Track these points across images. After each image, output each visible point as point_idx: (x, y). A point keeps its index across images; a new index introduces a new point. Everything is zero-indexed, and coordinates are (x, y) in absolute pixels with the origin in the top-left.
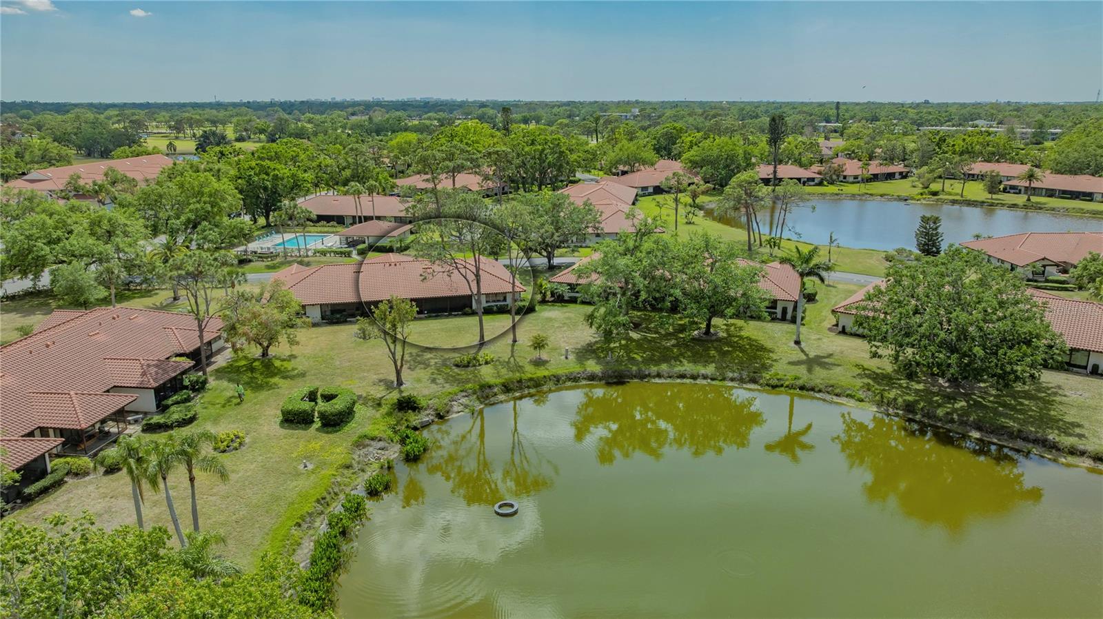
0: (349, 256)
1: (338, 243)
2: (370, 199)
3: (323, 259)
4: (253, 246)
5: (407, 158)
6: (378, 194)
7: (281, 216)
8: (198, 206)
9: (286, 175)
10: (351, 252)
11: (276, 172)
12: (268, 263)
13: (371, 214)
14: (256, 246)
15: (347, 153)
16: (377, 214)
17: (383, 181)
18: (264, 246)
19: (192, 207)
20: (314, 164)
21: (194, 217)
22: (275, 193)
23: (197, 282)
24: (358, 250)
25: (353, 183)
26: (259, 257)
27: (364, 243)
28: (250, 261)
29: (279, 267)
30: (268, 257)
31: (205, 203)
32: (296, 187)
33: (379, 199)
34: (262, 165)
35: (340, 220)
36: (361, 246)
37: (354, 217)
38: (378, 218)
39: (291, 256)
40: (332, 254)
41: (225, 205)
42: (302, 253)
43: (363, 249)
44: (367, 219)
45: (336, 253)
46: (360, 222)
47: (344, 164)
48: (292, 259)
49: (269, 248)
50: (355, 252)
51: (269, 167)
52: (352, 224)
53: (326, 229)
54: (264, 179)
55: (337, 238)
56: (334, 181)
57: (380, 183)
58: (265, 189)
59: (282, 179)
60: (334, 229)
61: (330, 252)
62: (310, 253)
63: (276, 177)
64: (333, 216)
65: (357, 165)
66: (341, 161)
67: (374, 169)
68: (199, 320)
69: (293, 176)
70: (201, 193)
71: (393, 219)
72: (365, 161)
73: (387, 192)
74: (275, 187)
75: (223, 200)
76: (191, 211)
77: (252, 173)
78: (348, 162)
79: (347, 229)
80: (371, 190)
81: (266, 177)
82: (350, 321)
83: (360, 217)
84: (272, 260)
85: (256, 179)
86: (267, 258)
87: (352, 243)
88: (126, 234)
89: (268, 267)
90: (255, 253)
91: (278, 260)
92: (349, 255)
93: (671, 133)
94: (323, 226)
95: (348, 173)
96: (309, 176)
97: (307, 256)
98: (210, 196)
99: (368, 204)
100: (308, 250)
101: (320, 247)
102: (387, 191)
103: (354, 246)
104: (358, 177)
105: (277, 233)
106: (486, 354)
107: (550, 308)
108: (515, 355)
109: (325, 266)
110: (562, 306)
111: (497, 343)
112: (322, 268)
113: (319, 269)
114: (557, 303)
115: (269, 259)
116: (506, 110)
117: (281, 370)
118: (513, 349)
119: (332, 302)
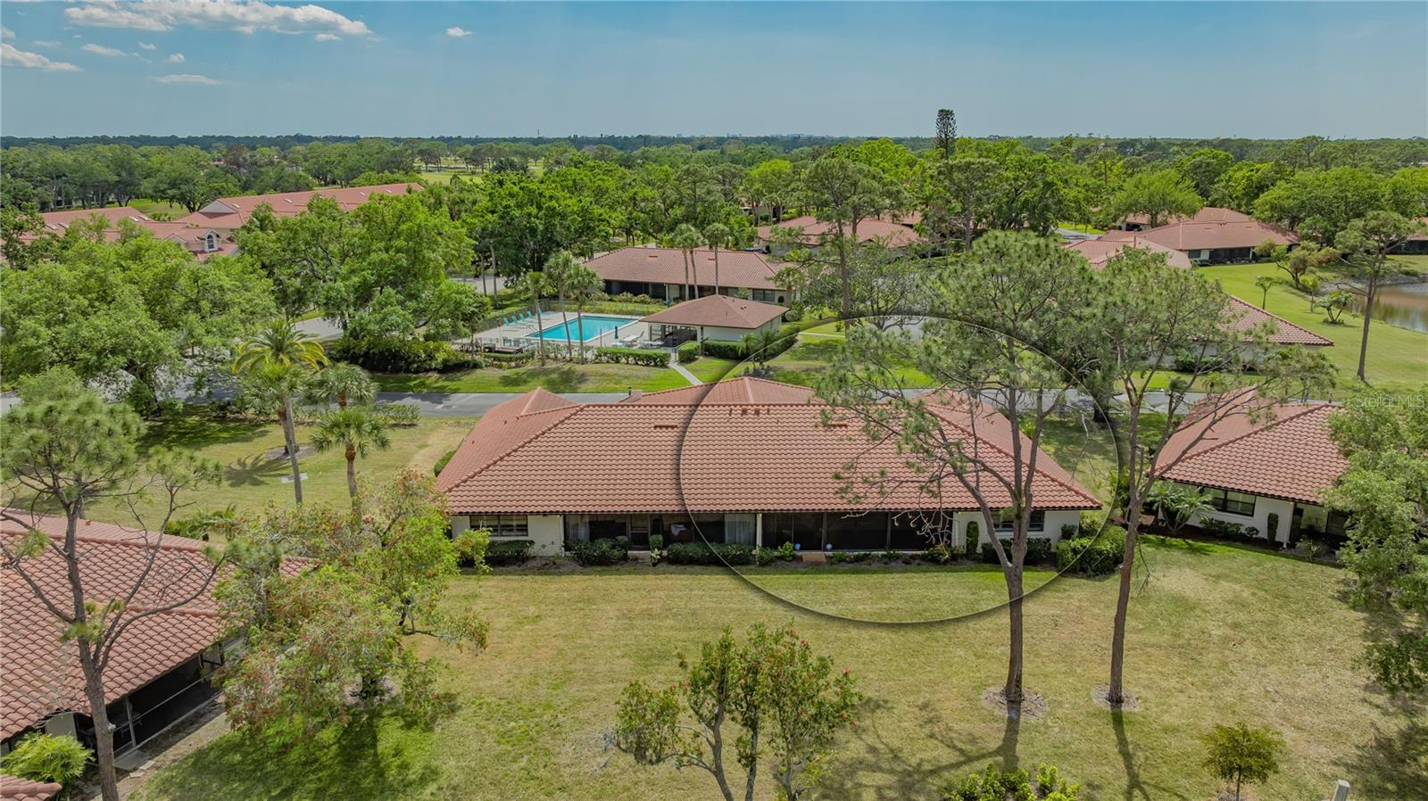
0: (664, 366)
1: (646, 335)
2: (712, 255)
3: (613, 368)
4: (487, 337)
5: (774, 195)
6: (727, 247)
7: (537, 282)
9: (569, 210)
10: (667, 356)
11: (553, 203)
12: (507, 373)
13: (710, 282)
14: (494, 337)
15: (679, 179)
16: (723, 282)
17: (736, 227)
18: (512, 336)
19: (374, 257)
20: (626, 196)
21: (373, 277)
22: (550, 239)
24: (681, 353)
25: (684, 226)
26: (495, 359)
27: (694, 338)
28: (476, 366)
29: (525, 382)
30: (511, 360)
31: (398, 251)
32: (586, 234)
33: (727, 257)
34: (530, 191)
35: (657, 292)
36: (688, 346)
37: (682, 287)
38: (725, 291)
39: (556, 359)
40: (631, 361)
42: (573, 354)
43: (690, 352)
44: (704, 291)
45: (638, 357)
46: (692, 297)
47: (674, 196)
48: (553, 366)
49: (520, 341)
50: (674, 356)
51: (541, 194)
52: (677, 300)
53: (631, 307)
54: (530, 215)
55: (645, 326)
56: (656, 226)
57: (732, 229)
58: (533, 231)
59: (563, 216)
60: (644, 308)
61: (627, 356)
62: (589, 356)
63: (552, 212)
64: (646, 284)
65: (696, 199)
66: (669, 192)
67: (722, 207)
69: (584, 212)
70: (393, 234)
71: (750, 294)
72: (709, 192)
73: (742, 244)
74: (550, 229)
76: (371, 266)
77: (512, 203)
78: (679, 193)
79: (666, 309)
80: (715, 240)
81: (536, 212)
82: (636, 559)
83: (692, 288)
84: (517, 366)
85: (517, 213)
86: (509, 361)
87: (672, 338)
89: (506, 381)
90: (491, 350)
91: (528, 366)
92: (661, 362)
93: (1208, 164)
94: (626, 301)
95: (678, 212)
96: (618, 217)
97: (584, 361)
98: (409, 238)
99: (708, 265)
100: (585, 350)
101: (610, 342)
102: (740, 244)
103: (674, 344)
104: (696, 219)
105: (545, 310)
106: (1048, 772)
107: (1162, 553)
108: (1143, 776)
109: (588, 406)
110: (1192, 550)
111: (1060, 704)
112: (582, 410)
113: (575, 414)
114: (1172, 536)
115: (513, 364)
116: (945, 115)
117: (385, 780)
118: (1122, 742)
119: (593, 509)
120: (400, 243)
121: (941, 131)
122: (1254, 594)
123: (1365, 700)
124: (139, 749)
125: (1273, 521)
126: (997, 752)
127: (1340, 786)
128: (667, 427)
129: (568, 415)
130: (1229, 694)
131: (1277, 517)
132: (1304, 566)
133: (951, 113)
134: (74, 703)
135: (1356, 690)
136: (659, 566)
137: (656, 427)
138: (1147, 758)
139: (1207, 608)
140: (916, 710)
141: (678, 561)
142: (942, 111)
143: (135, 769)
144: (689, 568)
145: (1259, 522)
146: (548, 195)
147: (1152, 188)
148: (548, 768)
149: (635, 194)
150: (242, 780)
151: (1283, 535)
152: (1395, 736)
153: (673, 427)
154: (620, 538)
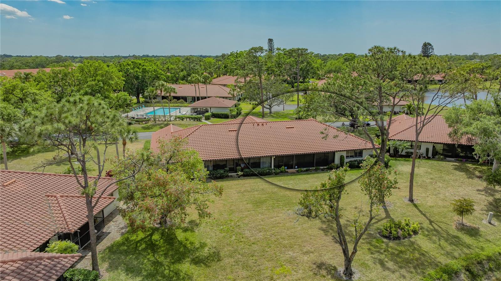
0: (200, 121)
1: (190, 112)
2: (203, 86)
3: (182, 122)
4: (131, 114)
5: (210, 69)
8: (93, 83)
10: (200, 118)
11: (144, 67)
12: (143, 125)
14: (134, 114)
18: (139, 114)
19: (89, 83)
21: (90, 91)
22: (143, 81)
23: (84, 140)
24: (205, 117)
26: (136, 121)
27: (208, 111)
28: (130, 124)
29: (152, 128)
33: (209, 86)
35: (184, 99)
36: (207, 114)
37: (193, 97)
39: (159, 120)
40: (188, 119)
41: (113, 82)
42: (166, 118)
43: (208, 117)
44: (202, 98)
45: (190, 118)
46: (198, 100)
48: (159, 123)
49: (142, 115)
50: (203, 118)
51: (140, 64)
52: (193, 101)
53: (178, 104)
54: (137, 71)
55: (188, 109)
58: (137, 78)
59: (148, 72)
62: (172, 119)
63: (144, 71)
64: (180, 97)
68: (87, 196)
70: (95, 74)
74: (143, 77)
75: (111, 79)
76: (88, 86)
77: (129, 67)
79: (191, 104)
80: (206, 80)
81: (139, 70)
83: (197, 97)
84: (145, 123)
85: (132, 71)
86: (142, 122)
87: (200, 112)
88: (35, 101)
89: (144, 128)
90: (133, 118)
91: (150, 123)
93: (349, 59)
98: (102, 76)
99: (201, 90)
100: (171, 116)
101: (178, 114)
105: (145, 106)
106: (407, 220)
107: (398, 162)
108: (432, 219)
109: (203, 125)
110: (405, 160)
111: (396, 203)
112: (201, 127)
113: (199, 128)
114: (398, 158)
115: (144, 123)
116: (270, 41)
117: (188, 248)
118: (420, 211)
119: (214, 159)
120: (99, 78)
121: (269, 46)
122: (431, 170)
123: (479, 194)
124: (82, 249)
125: (427, 150)
126: (386, 218)
127: (491, 214)
128: (233, 131)
129: (196, 128)
130: (441, 196)
131: (429, 148)
132: (440, 162)
133: (272, 40)
134: (64, 229)
135: (475, 192)
136: (240, 177)
137: (229, 131)
138: (430, 215)
139: (421, 175)
140: (354, 209)
141: (246, 175)
142: (269, 39)
143: (86, 256)
144: (252, 177)
145: (423, 151)
146: (142, 65)
147: (336, 65)
148: (244, 238)
149: (168, 66)
150: (133, 254)
151: (430, 154)
152: (492, 201)
153: (235, 131)
154: (226, 169)
